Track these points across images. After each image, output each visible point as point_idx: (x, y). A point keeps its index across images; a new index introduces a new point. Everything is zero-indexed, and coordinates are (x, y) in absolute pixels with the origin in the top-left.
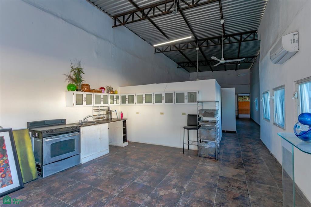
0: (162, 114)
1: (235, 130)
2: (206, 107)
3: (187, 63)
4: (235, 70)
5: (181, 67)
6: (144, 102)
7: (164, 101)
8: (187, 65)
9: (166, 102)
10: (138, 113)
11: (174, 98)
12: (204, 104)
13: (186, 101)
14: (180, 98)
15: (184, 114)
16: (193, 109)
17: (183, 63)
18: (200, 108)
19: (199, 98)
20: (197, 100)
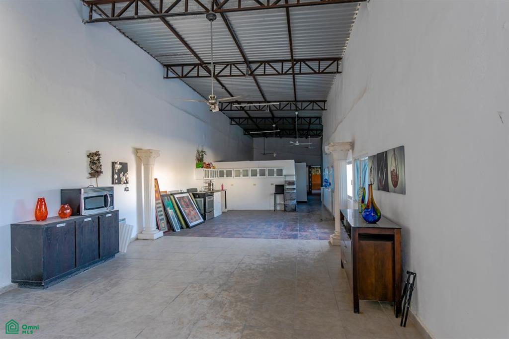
0: (255, 185)
1: (306, 200)
2: (289, 179)
3: (246, 118)
4: (305, 138)
5: (237, 124)
6: (241, 175)
7: (258, 175)
8: (245, 121)
9: (260, 175)
10: (232, 185)
11: (267, 173)
12: (287, 177)
13: (275, 175)
14: (271, 173)
15: (272, 184)
16: (279, 180)
17: (239, 118)
18: (285, 180)
19: (284, 173)
20: (283, 174)
